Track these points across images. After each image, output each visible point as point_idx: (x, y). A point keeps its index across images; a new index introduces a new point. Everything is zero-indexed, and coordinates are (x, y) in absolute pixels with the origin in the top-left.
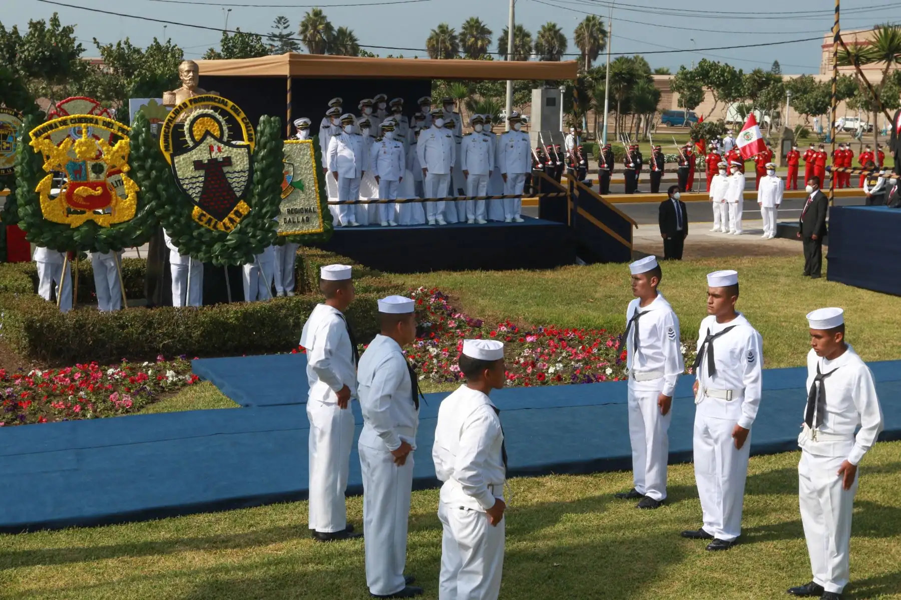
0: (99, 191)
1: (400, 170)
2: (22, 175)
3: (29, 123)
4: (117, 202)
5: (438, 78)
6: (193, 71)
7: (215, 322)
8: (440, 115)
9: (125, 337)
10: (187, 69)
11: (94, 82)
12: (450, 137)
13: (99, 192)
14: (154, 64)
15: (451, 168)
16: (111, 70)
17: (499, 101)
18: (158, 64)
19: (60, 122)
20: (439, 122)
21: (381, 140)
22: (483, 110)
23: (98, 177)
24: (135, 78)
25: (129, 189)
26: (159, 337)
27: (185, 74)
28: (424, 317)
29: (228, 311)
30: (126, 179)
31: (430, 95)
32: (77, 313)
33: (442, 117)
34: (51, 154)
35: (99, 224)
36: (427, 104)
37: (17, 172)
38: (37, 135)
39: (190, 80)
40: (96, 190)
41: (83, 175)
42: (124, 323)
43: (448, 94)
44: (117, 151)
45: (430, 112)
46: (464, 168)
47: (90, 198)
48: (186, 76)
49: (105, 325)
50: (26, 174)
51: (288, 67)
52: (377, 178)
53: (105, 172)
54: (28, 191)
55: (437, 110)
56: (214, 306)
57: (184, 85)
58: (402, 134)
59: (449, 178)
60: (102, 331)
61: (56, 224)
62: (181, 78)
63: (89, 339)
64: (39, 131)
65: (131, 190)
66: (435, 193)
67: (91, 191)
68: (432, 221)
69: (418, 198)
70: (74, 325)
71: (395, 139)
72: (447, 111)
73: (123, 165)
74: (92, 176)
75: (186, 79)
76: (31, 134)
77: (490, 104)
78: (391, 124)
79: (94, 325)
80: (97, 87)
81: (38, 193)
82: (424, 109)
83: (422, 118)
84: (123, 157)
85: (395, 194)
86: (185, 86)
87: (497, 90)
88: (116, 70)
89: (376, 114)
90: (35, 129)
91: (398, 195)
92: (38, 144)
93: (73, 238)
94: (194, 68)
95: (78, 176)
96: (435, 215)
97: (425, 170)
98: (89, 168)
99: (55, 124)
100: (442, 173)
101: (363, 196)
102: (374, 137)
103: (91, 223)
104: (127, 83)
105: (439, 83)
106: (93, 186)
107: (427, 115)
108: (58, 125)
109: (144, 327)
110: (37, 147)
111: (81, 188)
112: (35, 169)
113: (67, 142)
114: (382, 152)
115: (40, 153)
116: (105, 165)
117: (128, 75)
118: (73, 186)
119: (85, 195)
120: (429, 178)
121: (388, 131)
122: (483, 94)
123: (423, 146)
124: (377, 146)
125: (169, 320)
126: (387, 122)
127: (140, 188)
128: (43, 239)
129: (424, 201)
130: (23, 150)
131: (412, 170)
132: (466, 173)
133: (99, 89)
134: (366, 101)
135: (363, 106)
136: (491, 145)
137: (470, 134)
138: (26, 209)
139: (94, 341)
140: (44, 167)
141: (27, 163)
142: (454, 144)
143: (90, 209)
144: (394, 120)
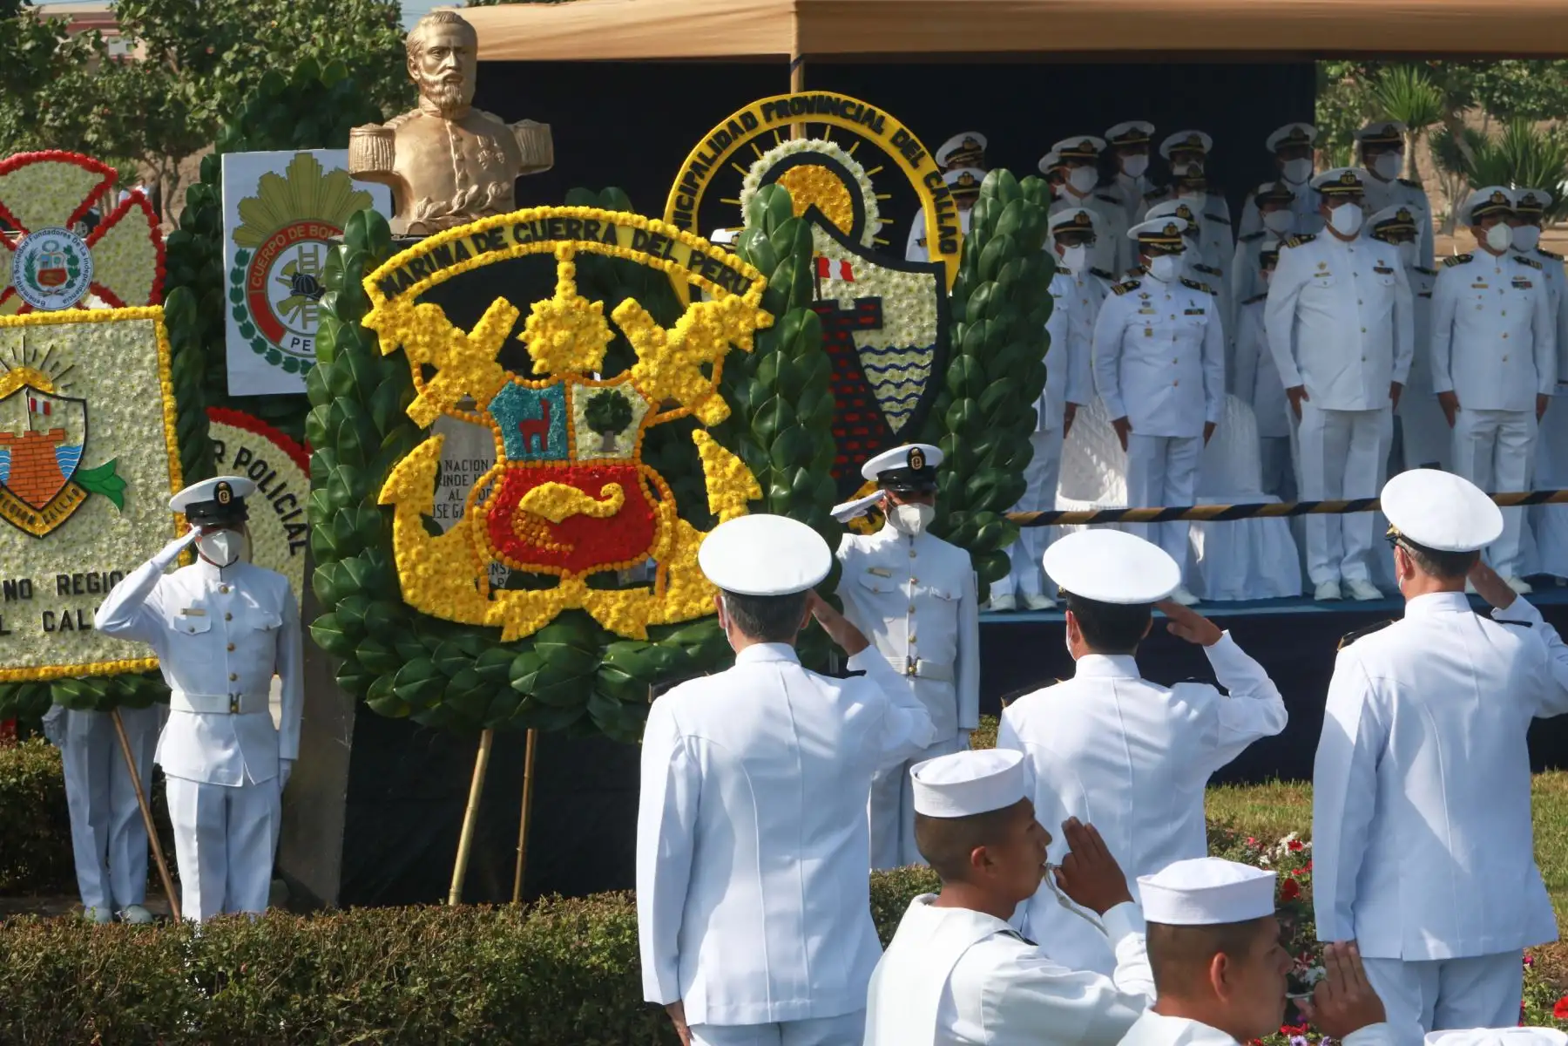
0: (612, 499)
1: (1208, 397)
2: (331, 438)
3: (365, 245)
4: (675, 540)
5: (1336, 56)
6: (457, 51)
7: (535, 964)
8: (1348, 191)
9: (216, 1018)
10: (434, 42)
11: (78, 91)
12: (1388, 271)
13: (611, 502)
14: (290, 23)
15: (1396, 389)
16: (141, 52)
17: (1559, 135)
18: (303, 20)
19: (475, 237)
20: (1344, 217)
21: (1136, 286)
22: (1499, 171)
23: (608, 447)
24: (223, 76)
25: (721, 491)
26: (336, 1018)
27: (430, 60)
28: (1305, 947)
29: (583, 927)
30: (712, 454)
31: (1310, 119)
32: (48, 929)
33: (1354, 198)
34: (441, 361)
35: (608, 625)
36: (1299, 148)
37: (315, 426)
38: (390, 288)
39: (445, 81)
40: (598, 497)
41: (552, 435)
42: (211, 966)
43: (1369, 111)
44: (684, 346)
45: (1314, 182)
46: (1443, 385)
47: (575, 525)
48: (430, 69)
49: (146, 974)
50: (346, 437)
51: (792, 25)
52: (1122, 427)
53: (635, 425)
54: (353, 503)
55: (1334, 173)
56: (532, 907)
57: (423, 100)
58: (1213, 264)
59: (1386, 426)
60: (133, 997)
61: (448, 628)
62: (415, 75)
63: (90, 1025)
64: (399, 270)
65: (731, 494)
66: (1335, 481)
67: (579, 501)
68: (1327, 589)
69: (1273, 500)
70: (39, 976)
71: (1187, 284)
72: (1374, 174)
73: (703, 398)
74: (586, 441)
75: (431, 78)
76: (368, 283)
77: (1528, 145)
78: (1171, 226)
79: (107, 973)
80: (86, 111)
81: (389, 510)
82: (1289, 168)
83: (1282, 200)
84: (706, 369)
85: (1188, 487)
86: (427, 105)
87: (1551, 93)
88: (158, 48)
89: (1112, 192)
90: (387, 266)
91: (1197, 493)
92: (392, 323)
93: (508, 681)
94: (461, 37)
95: (534, 441)
96: (1337, 561)
97: (1298, 394)
98: (578, 413)
99: (459, 244)
100: (1359, 405)
101: (1067, 495)
102: (1106, 276)
103: (575, 619)
104: (199, 94)
105: (1333, 71)
106: (590, 481)
107: (1303, 191)
108: (469, 245)
109: (286, 982)
110: (390, 331)
111: (545, 487)
112: (379, 418)
113: (501, 312)
114: (1137, 332)
115: (399, 354)
116: (636, 401)
117: (201, 64)
118: (519, 482)
119: (558, 513)
120: (1310, 428)
121: (1161, 252)
122: (1497, 110)
123: (1290, 306)
124: (1119, 308)
125: (371, 956)
126: (1156, 218)
127: (766, 489)
128: (398, 685)
129: (1296, 510)
130: (339, 347)
131: (1251, 400)
132: (1449, 403)
133: (92, 118)
134: (1072, 143)
135: (1063, 161)
136: (1543, 299)
137: (1465, 259)
138: (342, 571)
139: (106, 1034)
140: (413, 408)
141: (353, 395)
142: (1406, 298)
143: (575, 572)
144: (1183, 211)
